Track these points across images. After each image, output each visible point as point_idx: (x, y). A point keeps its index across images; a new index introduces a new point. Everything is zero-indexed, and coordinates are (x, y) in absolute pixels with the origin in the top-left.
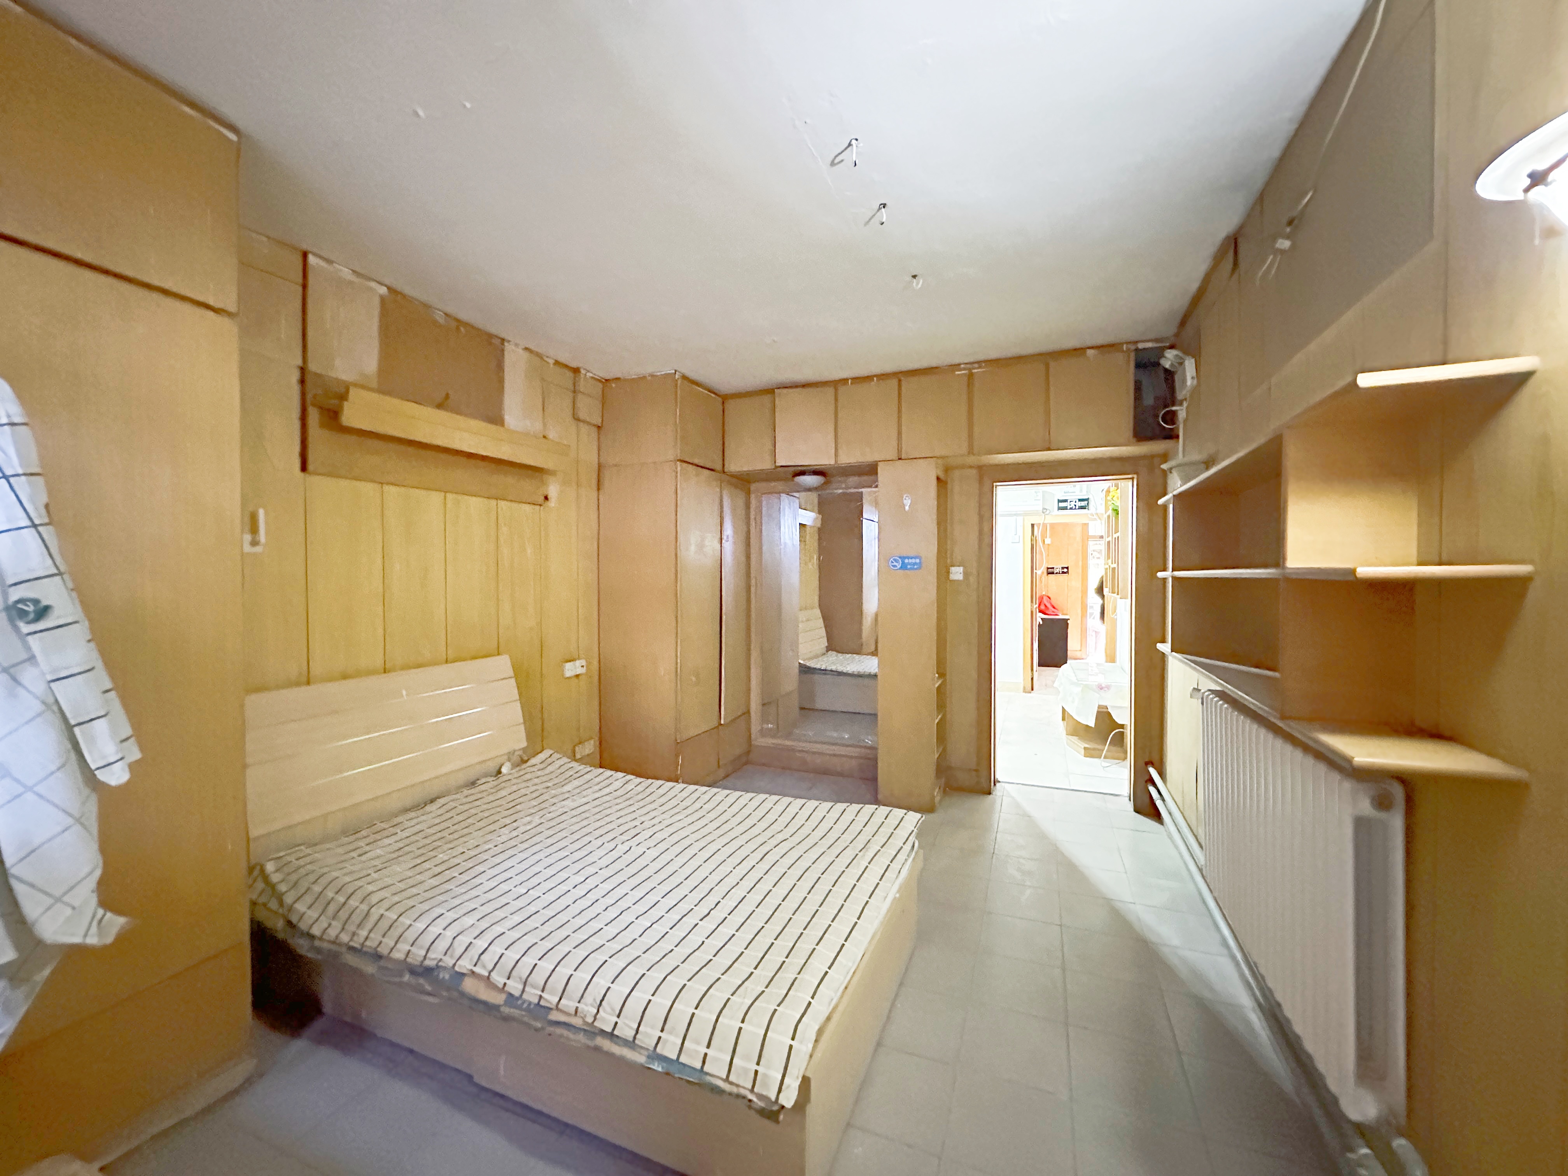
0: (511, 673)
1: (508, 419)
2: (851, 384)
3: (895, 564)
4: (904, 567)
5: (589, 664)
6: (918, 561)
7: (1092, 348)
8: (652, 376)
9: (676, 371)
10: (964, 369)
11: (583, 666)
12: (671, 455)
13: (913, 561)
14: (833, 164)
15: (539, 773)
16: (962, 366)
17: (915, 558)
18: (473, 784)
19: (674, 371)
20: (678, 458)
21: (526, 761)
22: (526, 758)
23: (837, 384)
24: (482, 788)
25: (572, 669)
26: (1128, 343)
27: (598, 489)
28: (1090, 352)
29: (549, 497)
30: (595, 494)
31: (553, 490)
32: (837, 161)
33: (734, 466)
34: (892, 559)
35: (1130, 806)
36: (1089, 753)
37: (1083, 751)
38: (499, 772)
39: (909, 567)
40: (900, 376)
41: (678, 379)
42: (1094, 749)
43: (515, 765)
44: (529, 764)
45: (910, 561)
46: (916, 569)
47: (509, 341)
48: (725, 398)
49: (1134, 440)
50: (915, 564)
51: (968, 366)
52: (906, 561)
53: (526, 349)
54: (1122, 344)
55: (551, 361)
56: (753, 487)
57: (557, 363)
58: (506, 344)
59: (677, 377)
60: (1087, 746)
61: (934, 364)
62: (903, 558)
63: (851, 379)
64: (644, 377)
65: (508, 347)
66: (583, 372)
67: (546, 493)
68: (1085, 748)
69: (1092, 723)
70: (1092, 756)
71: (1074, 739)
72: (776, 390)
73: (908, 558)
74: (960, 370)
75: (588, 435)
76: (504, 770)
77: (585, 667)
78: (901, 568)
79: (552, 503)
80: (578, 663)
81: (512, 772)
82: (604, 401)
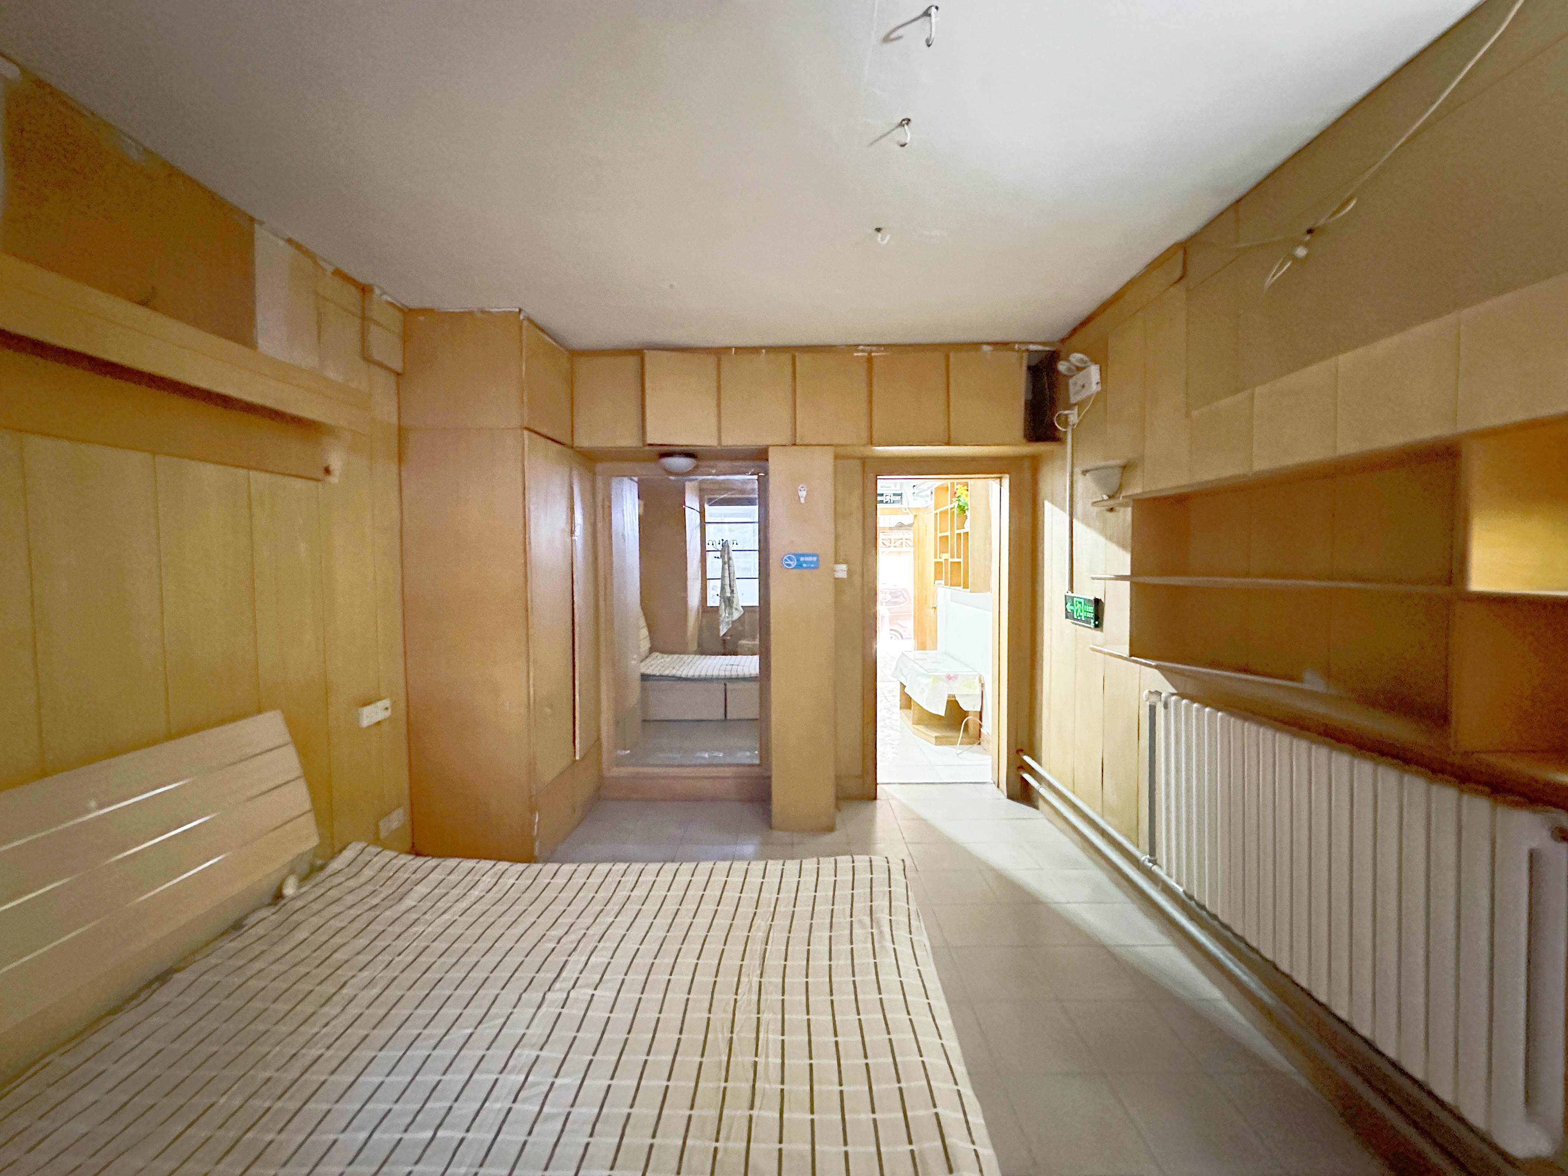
0: (287, 738)
1: (263, 343)
2: (735, 353)
3: (789, 562)
4: (799, 566)
5: (394, 703)
6: (815, 559)
7: (988, 344)
8: (483, 312)
9: (520, 310)
10: (863, 351)
11: (387, 709)
12: (515, 422)
13: (810, 559)
14: (887, 39)
15: (352, 883)
16: (861, 347)
17: (813, 555)
18: (237, 926)
19: (517, 310)
20: (525, 425)
21: (322, 867)
22: (319, 862)
23: (719, 352)
24: (260, 930)
25: (372, 714)
26: (1020, 343)
27: (400, 460)
28: (986, 348)
29: (331, 468)
30: (394, 467)
31: (336, 461)
32: (893, 36)
33: (583, 441)
34: (785, 558)
35: (1002, 795)
36: (939, 741)
37: (934, 740)
38: (278, 896)
39: (804, 565)
40: (792, 351)
41: (524, 320)
42: (944, 737)
43: (304, 879)
44: (329, 870)
45: (807, 559)
46: (813, 568)
47: (261, 223)
48: (575, 354)
49: (1024, 441)
50: (812, 562)
51: (869, 348)
52: (802, 559)
53: (290, 241)
54: (1015, 343)
55: (330, 269)
56: (599, 467)
57: (338, 273)
58: (256, 226)
59: (521, 317)
60: (937, 734)
61: (833, 343)
62: (798, 556)
63: (736, 348)
64: (471, 313)
65: (259, 232)
66: (377, 292)
67: (325, 465)
68: (936, 737)
69: (942, 713)
70: (941, 744)
71: (921, 728)
72: (645, 351)
73: (804, 555)
74: (858, 351)
75: (383, 385)
76: (289, 890)
77: (390, 710)
78: (797, 567)
79: (334, 479)
80: (381, 704)
81: (303, 890)
82: (406, 337)
